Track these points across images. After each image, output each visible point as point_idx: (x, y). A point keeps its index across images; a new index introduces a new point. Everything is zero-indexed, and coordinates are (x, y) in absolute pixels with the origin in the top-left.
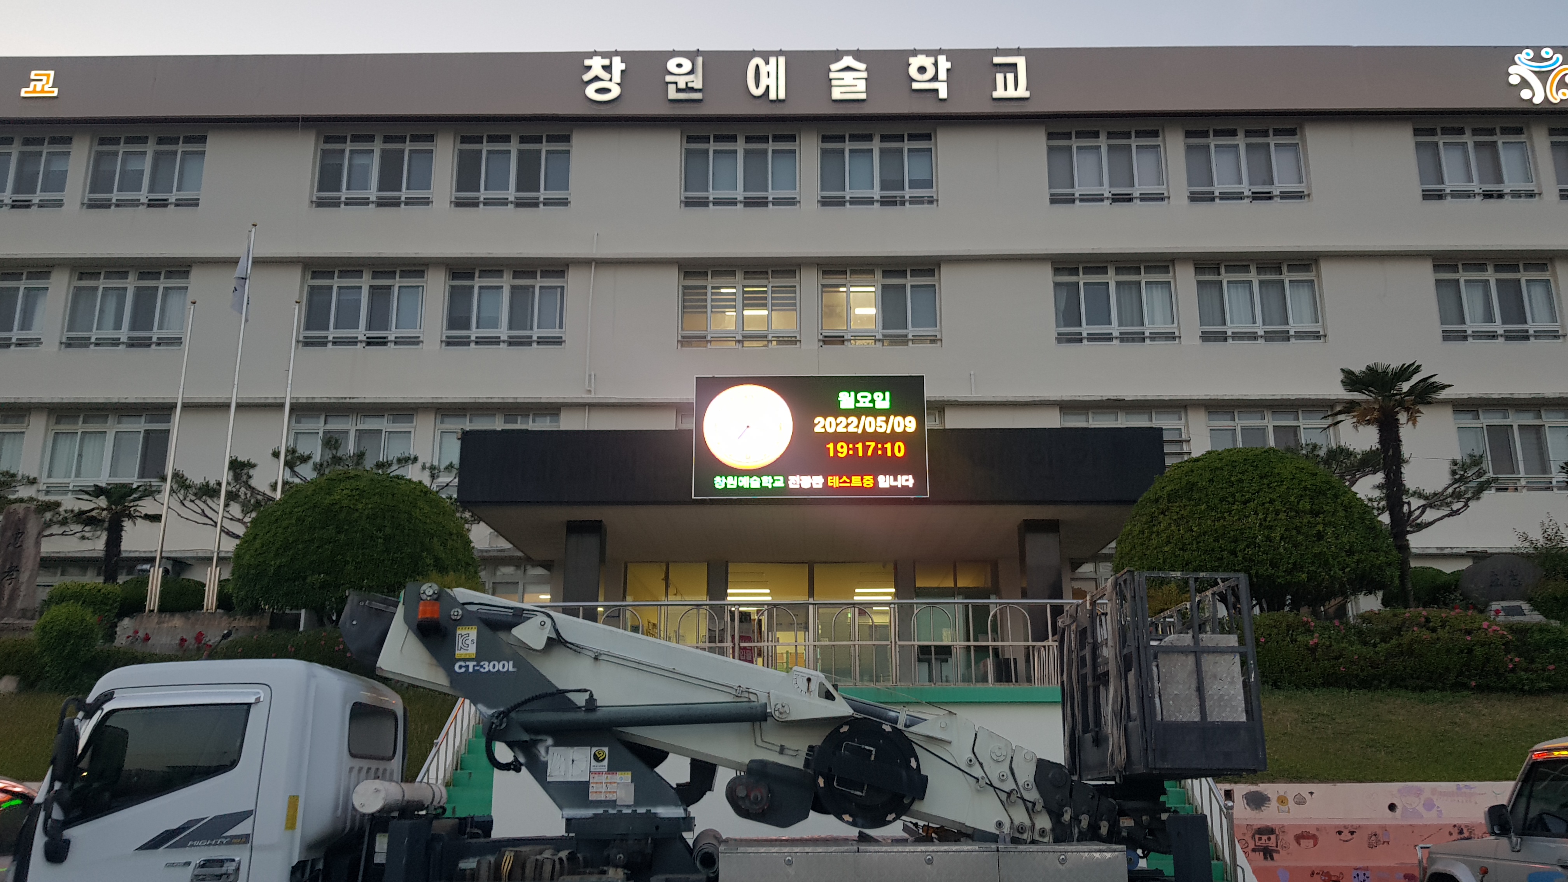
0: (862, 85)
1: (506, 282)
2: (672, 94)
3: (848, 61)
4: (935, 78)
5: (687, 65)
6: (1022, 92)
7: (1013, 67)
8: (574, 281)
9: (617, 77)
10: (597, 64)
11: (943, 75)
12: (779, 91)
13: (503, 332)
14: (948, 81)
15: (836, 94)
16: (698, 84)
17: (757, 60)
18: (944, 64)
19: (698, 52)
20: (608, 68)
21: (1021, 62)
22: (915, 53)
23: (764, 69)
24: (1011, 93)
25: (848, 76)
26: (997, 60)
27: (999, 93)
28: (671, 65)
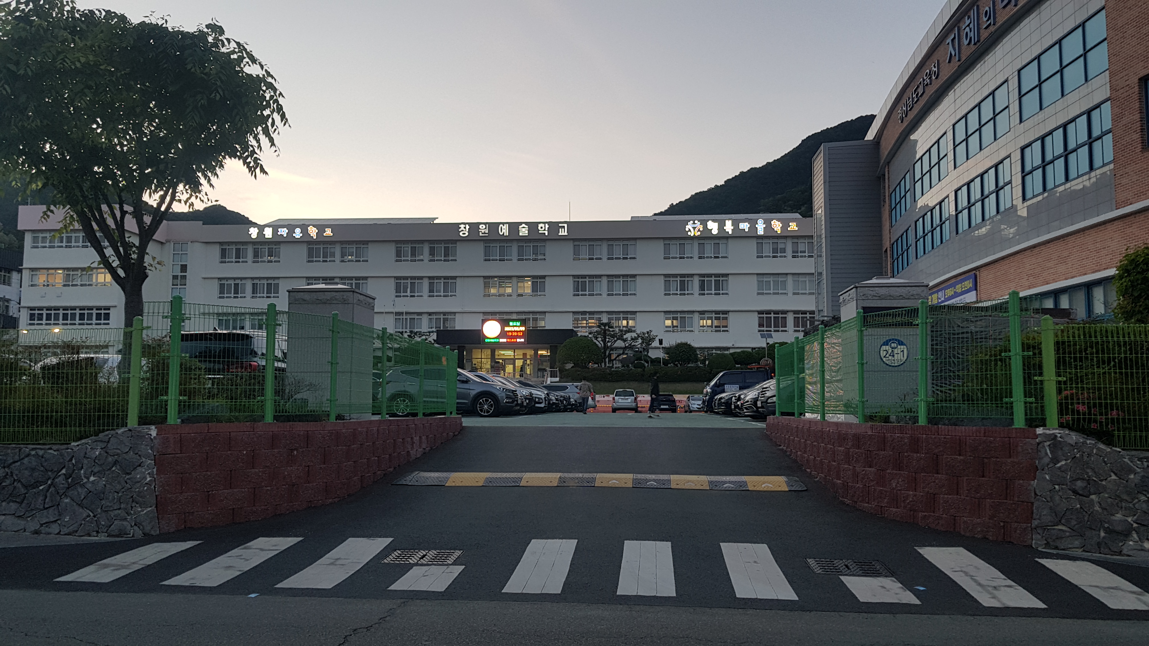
0: (527, 232)
1: (442, 281)
2: (481, 234)
3: (523, 225)
4: (545, 230)
5: (484, 227)
6: (566, 234)
7: (564, 227)
8: (458, 280)
9: (467, 230)
10: (462, 226)
11: (547, 229)
12: (507, 234)
13: (442, 294)
14: (548, 230)
15: (521, 234)
16: (487, 232)
17: (501, 225)
18: (547, 226)
19: (487, 223)
20: (465, 228)
21: (566, 225)
22: (540, 223)
23: (503, 227)
24: (563, 234)
25: (524, 230)
26: (560, 225)
27: (560, 234)
28: (480, 227)
